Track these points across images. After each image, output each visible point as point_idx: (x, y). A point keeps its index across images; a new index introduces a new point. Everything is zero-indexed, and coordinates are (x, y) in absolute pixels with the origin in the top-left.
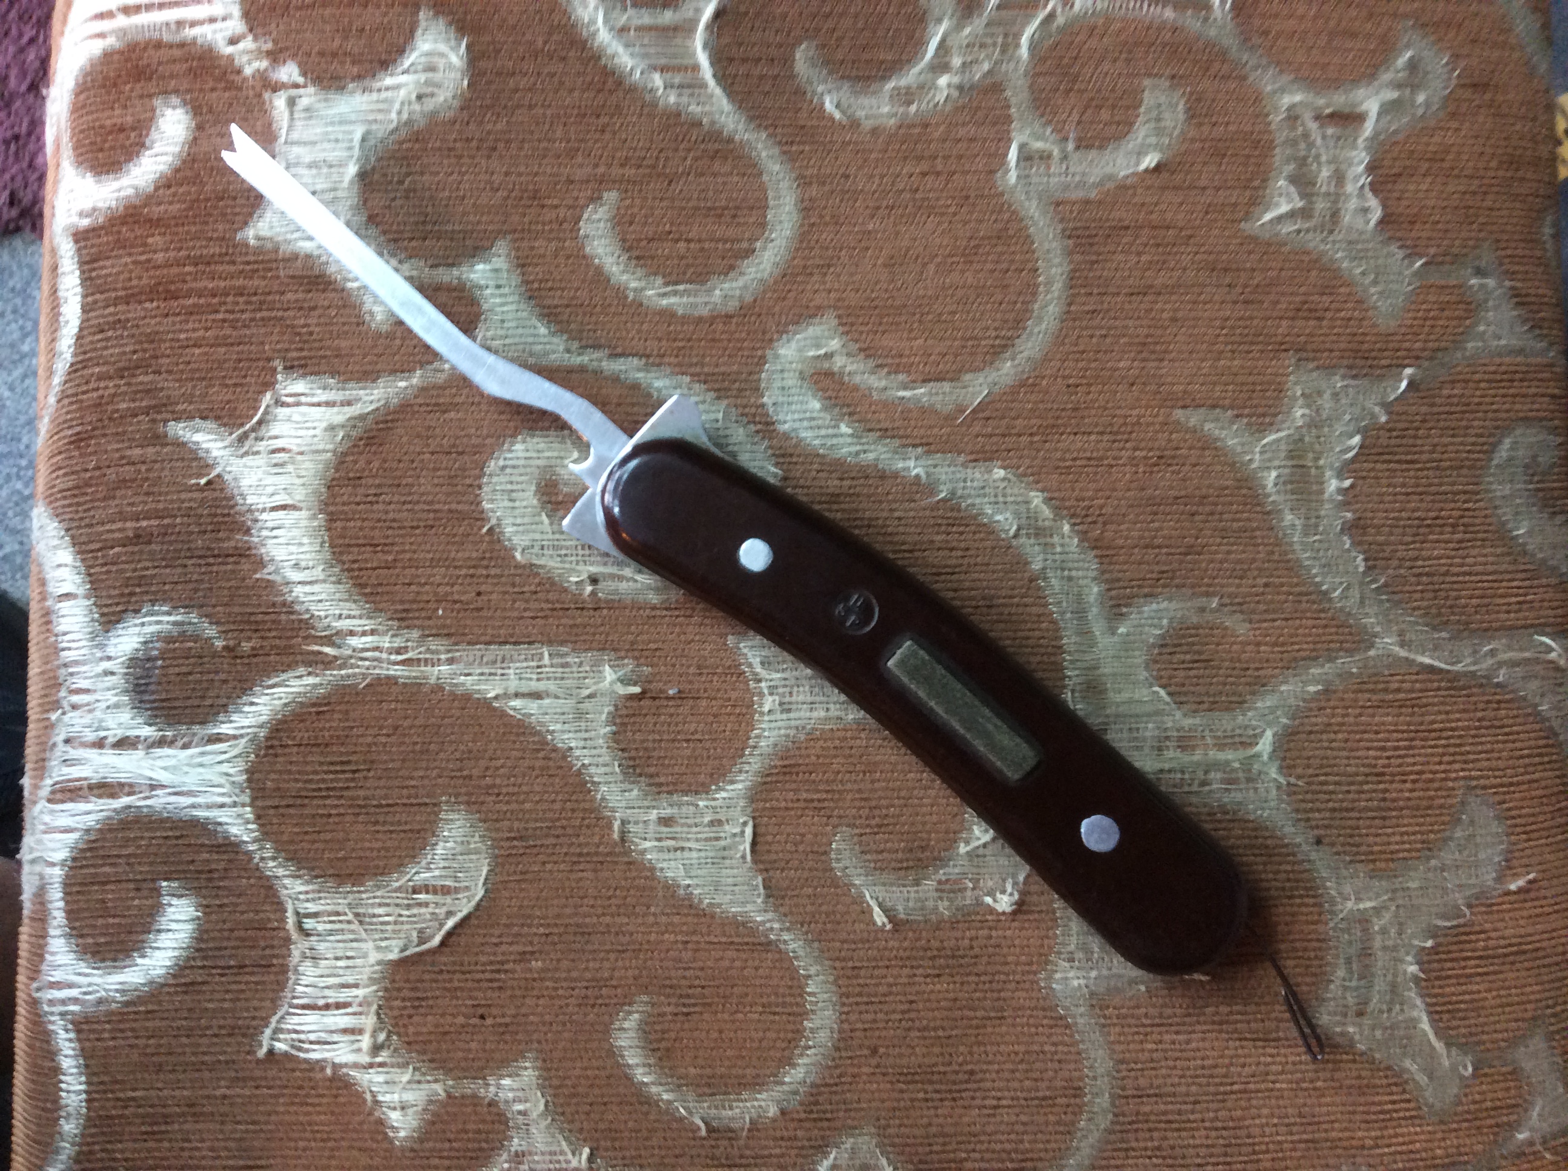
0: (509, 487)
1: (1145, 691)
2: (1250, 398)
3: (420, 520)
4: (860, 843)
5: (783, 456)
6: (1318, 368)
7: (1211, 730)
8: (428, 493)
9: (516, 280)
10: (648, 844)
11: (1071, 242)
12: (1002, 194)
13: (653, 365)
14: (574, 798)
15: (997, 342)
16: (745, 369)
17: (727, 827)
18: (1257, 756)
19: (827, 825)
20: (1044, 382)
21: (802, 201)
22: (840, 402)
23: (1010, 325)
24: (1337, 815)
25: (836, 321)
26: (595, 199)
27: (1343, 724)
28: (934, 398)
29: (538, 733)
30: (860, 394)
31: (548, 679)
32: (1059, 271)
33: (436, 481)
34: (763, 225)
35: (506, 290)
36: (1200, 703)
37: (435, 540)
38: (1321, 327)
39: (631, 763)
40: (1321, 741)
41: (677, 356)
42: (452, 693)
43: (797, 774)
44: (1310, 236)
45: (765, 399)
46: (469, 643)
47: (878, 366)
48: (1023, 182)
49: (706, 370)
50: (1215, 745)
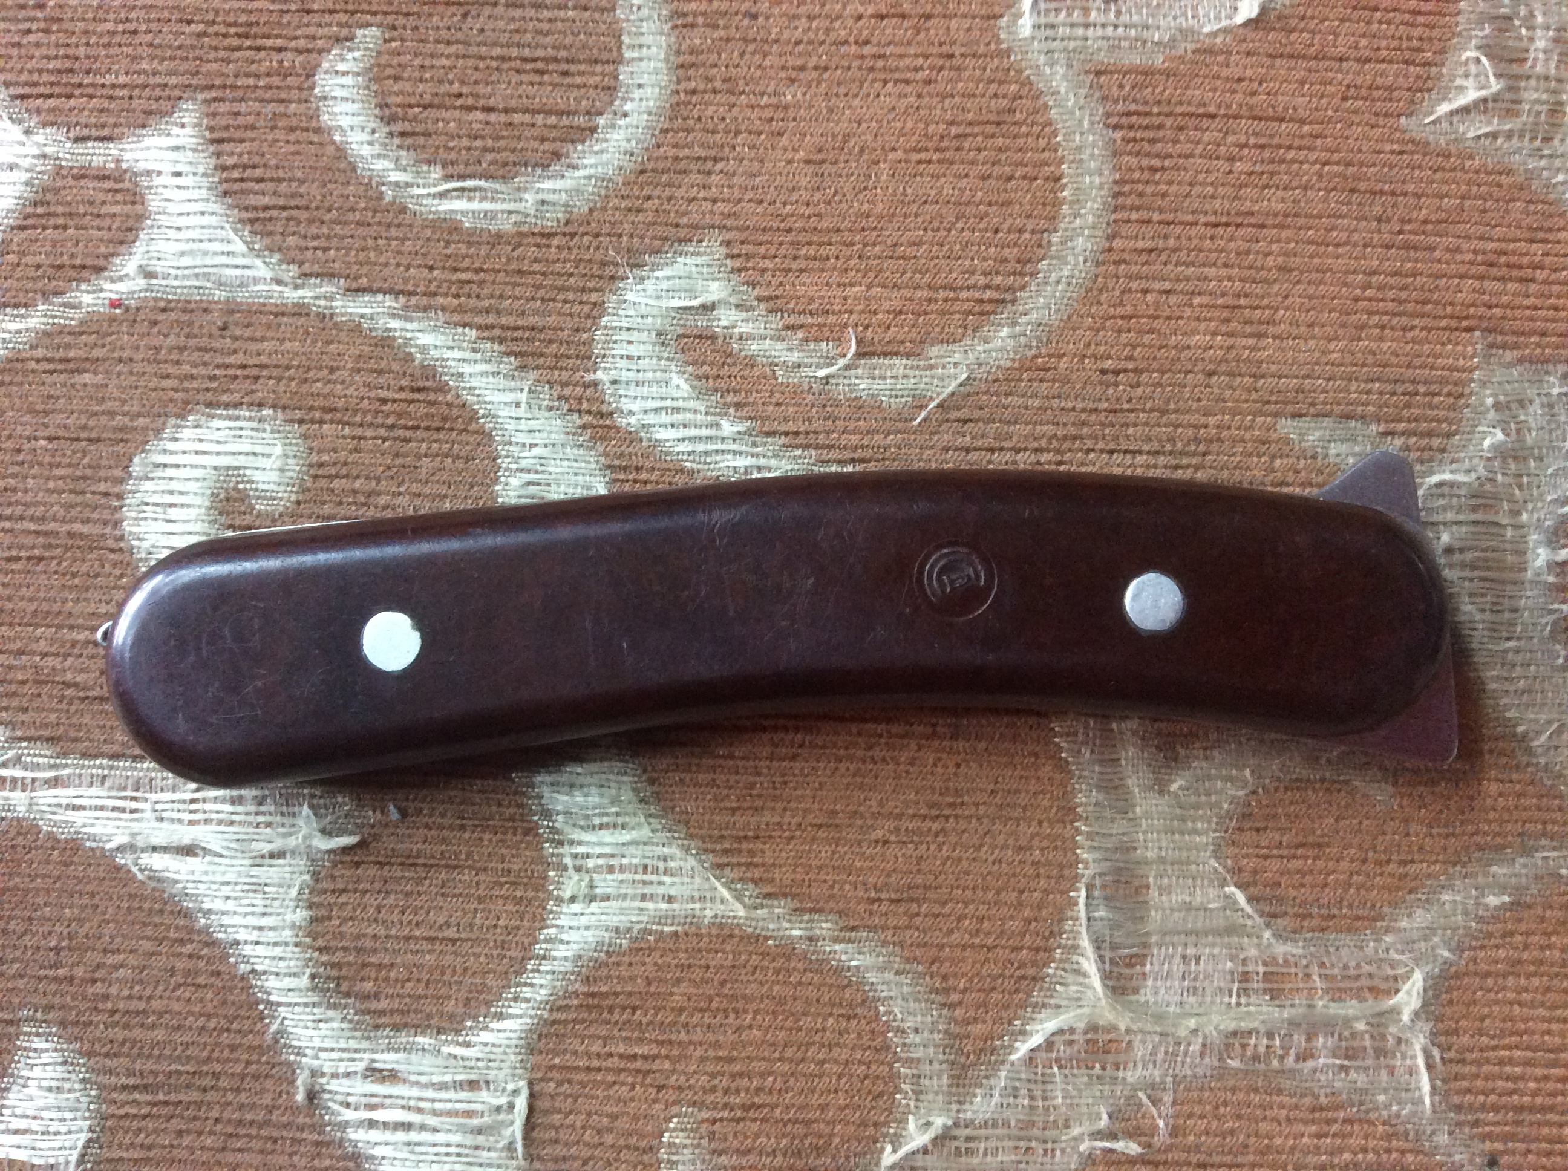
0: (168, 499)
1: (1212, 893)
2: (1408, 406)
3: (21, 547)
4: (712, 1136)
5: (625, 469)
6: (1520, 361)
7: (1322, 965)
8: (36, 504)
9: (204, 163)
10: (349, 1115)
11: (1118, 135)
12: (1008, 52)
13: (417, 308)
14: (235, 1026)
15: (988, 294)
16: (569, 324)
17: (484, 1095)
18: (1395, 1011)
19: (655, 1101)
20: (1063, 364)
21: (678, 52)
22: (722, 384)
23: (1010, 267)
24: (1527, 1117)
25: (723, 250)
26: (344, 40)
27: (1541, 962)
28: (876, 385)
29: (186, 914)
30: (756, 372)
31: (207, 821)
32: (1097, 180)
33: (51, 485)
34: (611, 89)
35: (188, 181)
36: (1304, 917)
37: (43, 579)
38: (1527, 296)
39: (334, 973)
40: (1504, 989)
41: (457, 296)
42: (50, 836)
43: (611, 1010)
44: (1515, 142)
45: (600, 375)
46: (84, 756)
47: (787, 328)
48: (1043, 33)
49: (504, 320)
50: (1326, 991)
